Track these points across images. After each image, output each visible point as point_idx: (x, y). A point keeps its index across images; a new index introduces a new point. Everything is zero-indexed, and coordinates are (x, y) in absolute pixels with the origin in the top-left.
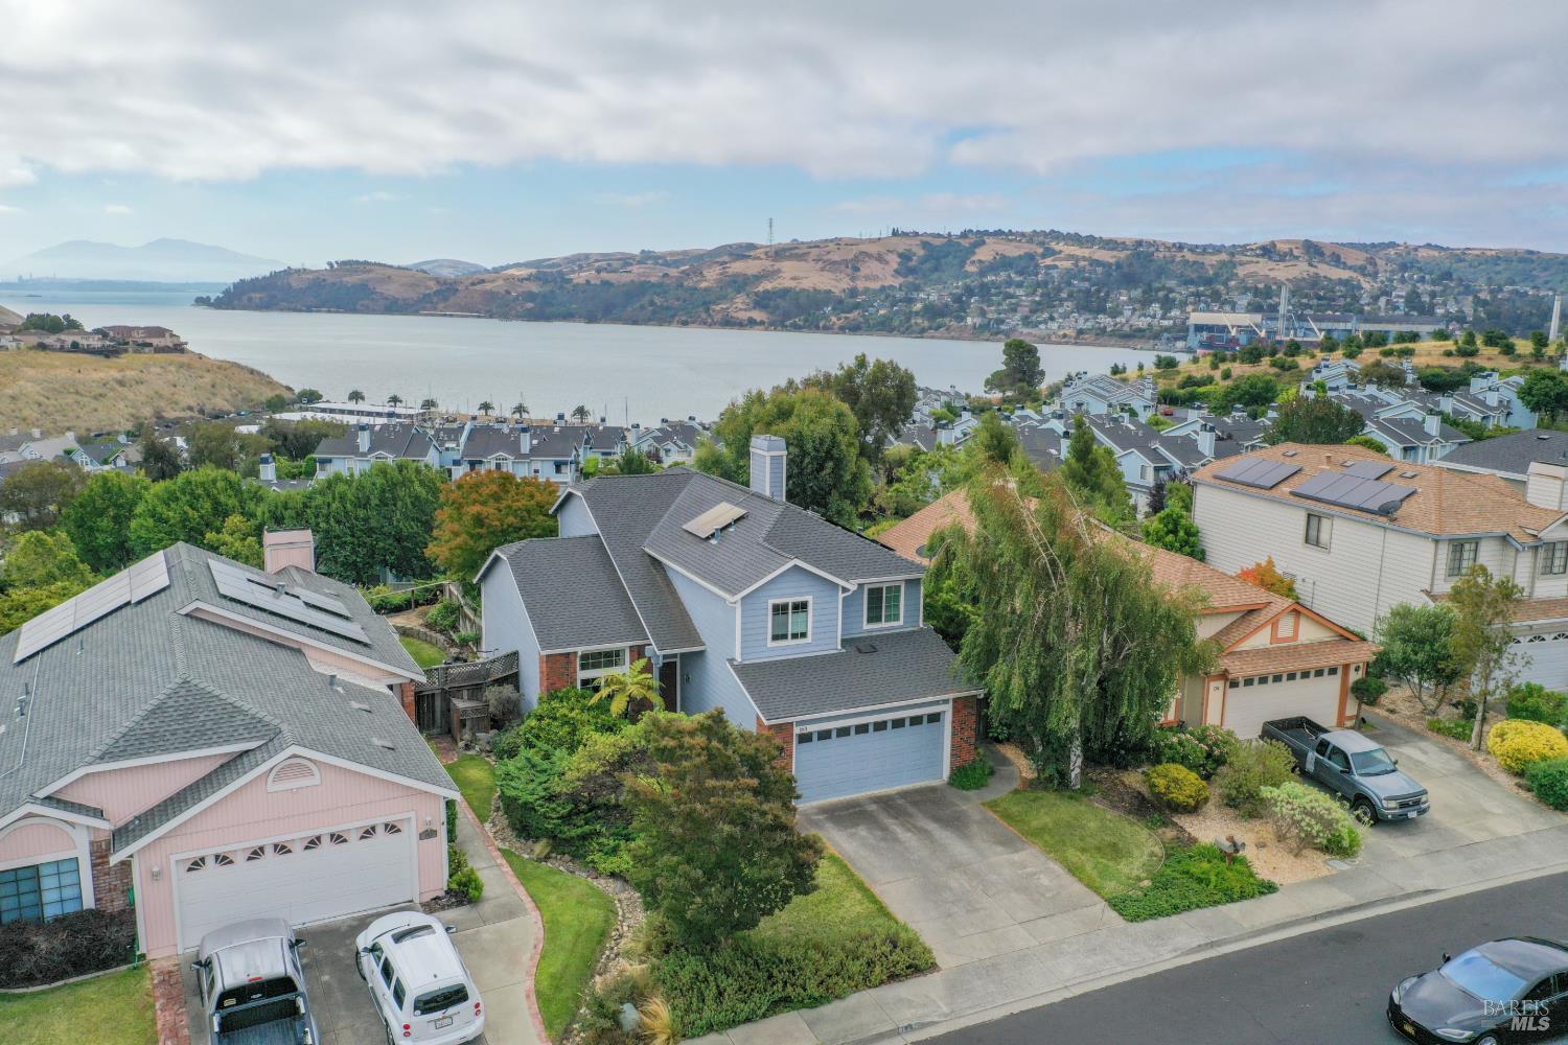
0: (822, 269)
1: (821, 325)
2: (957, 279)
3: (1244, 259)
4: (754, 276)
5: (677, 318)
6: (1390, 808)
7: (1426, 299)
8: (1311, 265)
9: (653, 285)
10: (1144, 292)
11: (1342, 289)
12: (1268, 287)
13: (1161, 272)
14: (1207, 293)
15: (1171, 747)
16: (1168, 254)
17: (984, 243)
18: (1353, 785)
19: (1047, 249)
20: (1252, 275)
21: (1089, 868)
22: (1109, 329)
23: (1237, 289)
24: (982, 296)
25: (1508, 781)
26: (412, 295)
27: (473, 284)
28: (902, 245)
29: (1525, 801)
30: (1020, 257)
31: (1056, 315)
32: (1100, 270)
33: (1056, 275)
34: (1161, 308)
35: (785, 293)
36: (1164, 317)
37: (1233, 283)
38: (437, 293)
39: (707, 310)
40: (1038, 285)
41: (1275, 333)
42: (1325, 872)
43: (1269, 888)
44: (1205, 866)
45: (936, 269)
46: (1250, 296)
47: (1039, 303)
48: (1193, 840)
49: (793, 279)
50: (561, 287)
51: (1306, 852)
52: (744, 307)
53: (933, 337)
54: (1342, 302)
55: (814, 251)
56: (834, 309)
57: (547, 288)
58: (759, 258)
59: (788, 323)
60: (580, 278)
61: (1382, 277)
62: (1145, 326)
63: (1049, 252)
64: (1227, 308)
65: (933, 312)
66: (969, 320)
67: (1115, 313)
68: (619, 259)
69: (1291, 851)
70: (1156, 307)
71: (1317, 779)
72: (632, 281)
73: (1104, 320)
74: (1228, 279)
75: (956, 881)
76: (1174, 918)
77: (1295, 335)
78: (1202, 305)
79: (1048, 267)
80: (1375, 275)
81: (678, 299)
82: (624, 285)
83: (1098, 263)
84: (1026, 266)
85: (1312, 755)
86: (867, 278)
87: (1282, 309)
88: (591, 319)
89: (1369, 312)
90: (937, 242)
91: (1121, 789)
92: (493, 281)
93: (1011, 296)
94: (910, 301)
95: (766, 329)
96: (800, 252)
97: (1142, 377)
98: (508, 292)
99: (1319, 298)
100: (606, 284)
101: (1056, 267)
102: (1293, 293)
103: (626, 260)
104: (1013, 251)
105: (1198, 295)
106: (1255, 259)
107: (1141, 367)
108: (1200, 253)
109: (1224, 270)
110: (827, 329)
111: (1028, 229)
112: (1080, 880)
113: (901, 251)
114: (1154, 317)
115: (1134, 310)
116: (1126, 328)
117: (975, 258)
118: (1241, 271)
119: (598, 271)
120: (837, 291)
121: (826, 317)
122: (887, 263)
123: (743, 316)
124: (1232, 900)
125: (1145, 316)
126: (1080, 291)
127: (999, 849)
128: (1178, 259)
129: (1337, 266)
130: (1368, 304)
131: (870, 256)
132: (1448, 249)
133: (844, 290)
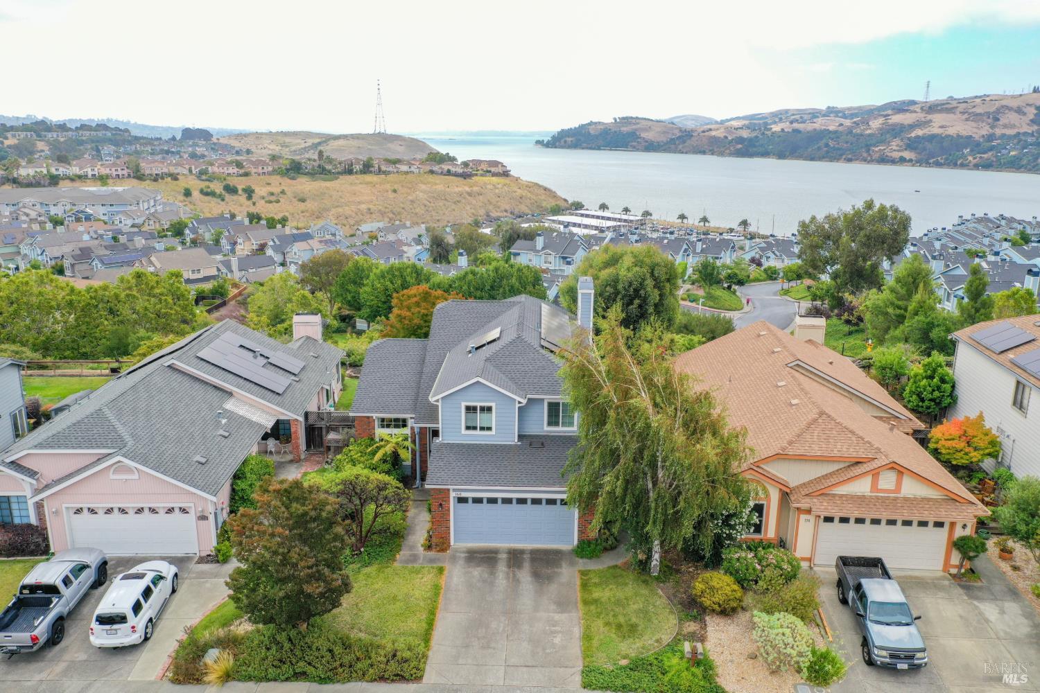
0: (967, 120)
1: (959, 162)
4: (909, 125)
5: (844, 157)
9: (830, 132)
18: (864, 627)
21: (597, 638)
26: (663, 139)
27: (704, 131)
35: (933, 137)
38: (679, 138)
39: (868, 151)
44: (676, 661)
48: (703, 638)
49: (941, 127)
50: (764, 134)
52: (897, 148)
55: (962, 106)
56: (972, 151)
57: (754, 135)
58: (915, 112)
59: (931, 161)
60: (776, 128)
68: (810, 114)
69: (768, 667)
72: (815, 130)
81: (847, 143)
82: (808, 132)
85: (851, 594)
86: (1005, 126)
88: (781, 156)
92: (718, 129)
95: (913, 165)
96: (951, 106)
98: (726, 137)
100: (796, 131)
103: (814, 114)
110: (963, 166)
112: (583, 646)
113: (1039, 104)
119: (791, 122)
120: (977, 137)
121: (964, 157)
123: (896, 155)
127: (553, 607)
131: (1010, 109)
133: (983, 136)
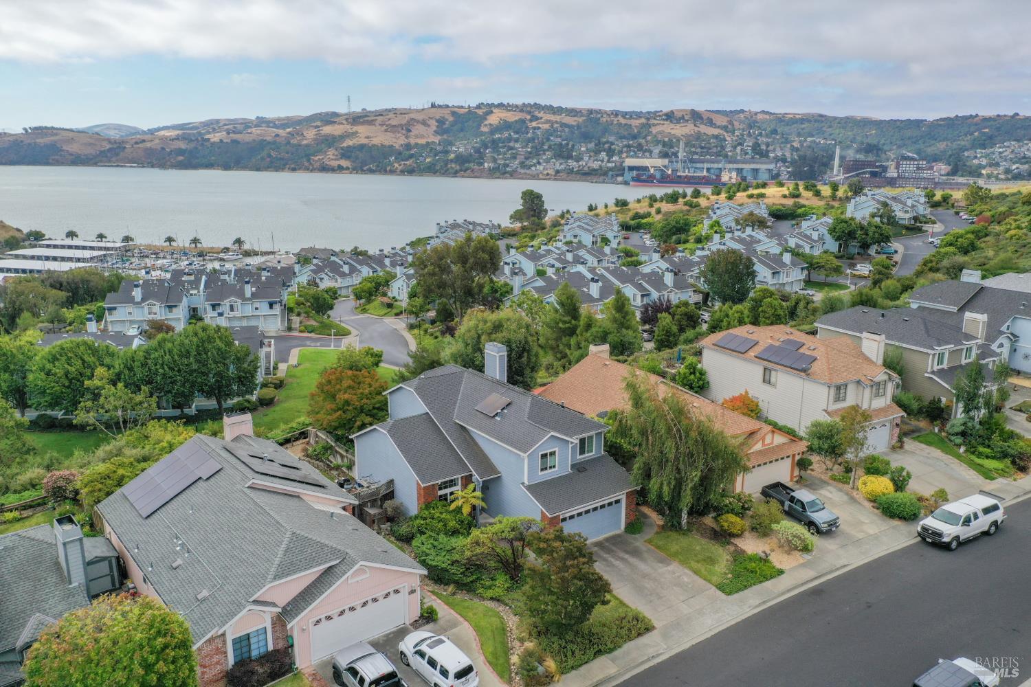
0: (386, 131)
1: (388, 168)
2: (476, 136)
3: (656, 122)
4: (339, 136)
5: (288, 166)
6: (824, 527)
7: (764, 147)
8: (695, 125)
9: (269, 143)
10: (596, 145)
11: (715, 141)
12: (670, 140)
13: (605, 131)
14: (635, 145)
15: (726, 506)
16: (609, 119)
17: (492, 112)
18: (807, 517)
19: (533, 116)
20: (661, 132)
21: (703, 570)
22: (575, 170)
23: (652, 142)
24: (493, 149)
25: (868, 505)
26: (90, 151)
27: (136, 143)
28: (438, 114)
29: (876, 515)
30: (516, 121)
31: (541, 161)
32: (567, 130)
33: (539, 133)
34: (607, 156)
35: (362, 147)
36: (609, 161)
37: (649, 138)
38: (110, 150)
39: (309, 160)
40: (529, 140)
41: (677, 170)
42: (801, 561)
43: (781, 572)
44: (754, 565)
45: (462, 130)
46: (660, 147)
47: (530, 153)
48: (743, 552)
49: (367, 137)
50: (202, 145)
51: (793, 552)
52: (334, 157)
53: (463, 177)
54: (715, 150)
55: (380, 119)
56: (396, 159)
57: (192, 145)
58: (342, 124)
59: (365, 168)
60: (215, 138)
61: (737, 133)
62: (597, 167)
63: (536, 118)
64: (647, 154)
65: (462, 160)
66: (486, 165)
67: (578, 159)
68: (242, 124)
69: (786, 552)
70: (603, 155)
71: (790, 514)
72: (254, 140)
73: (572, 163)
74: (646, 136)
75: (648, 584)
76: (746, 591)
77: (689, 172)
78: (632, 153)
79: (534, 128)
80: (733, 132)
81: (287, 153)
82: (248, 143)
83: (566, 125)
84: (520, 126)
85: (787, 503)
86: (417, 137)
87: (681, 155)
88: (226, 167)
89: (731, 157)
90: (462, 111)
91: (704, 526)
92: (151, 140)
93: (512, 148)
94: (447, 152)
95: (351, 173)
96: (370, 119)
97: (608, 214)
98: (163, 149)
99: (702, 148)
100: (234, 142)
101: (539, 128)
102: (687, 145)
103: (247, 124)
104: (512, 117)
105: (629, 146)
106: (662, 122)
107: (606, 206)
108: (627, 119)
109: (644, 129)
110: (392, 172)
111: (519, 102)
112: (700, 577)
113: (438, 117)
114: (602, 161)
115: (590, 156)
116: (586, 169)
117: (486, 122)
118: (654, 130)
119: (228, 132)
120: (397, 146)
121: (391, 164)
122: (429, 126)
123: (335, 164)
124: (767, 580)
125: (597, 160)
126: (555, 144)
127: (660, 565)
128: (615, 122)
129: (711, 126)
130: (731, 151)
131: (418, 122)
132: (774, 114)
133: (402, 145)
